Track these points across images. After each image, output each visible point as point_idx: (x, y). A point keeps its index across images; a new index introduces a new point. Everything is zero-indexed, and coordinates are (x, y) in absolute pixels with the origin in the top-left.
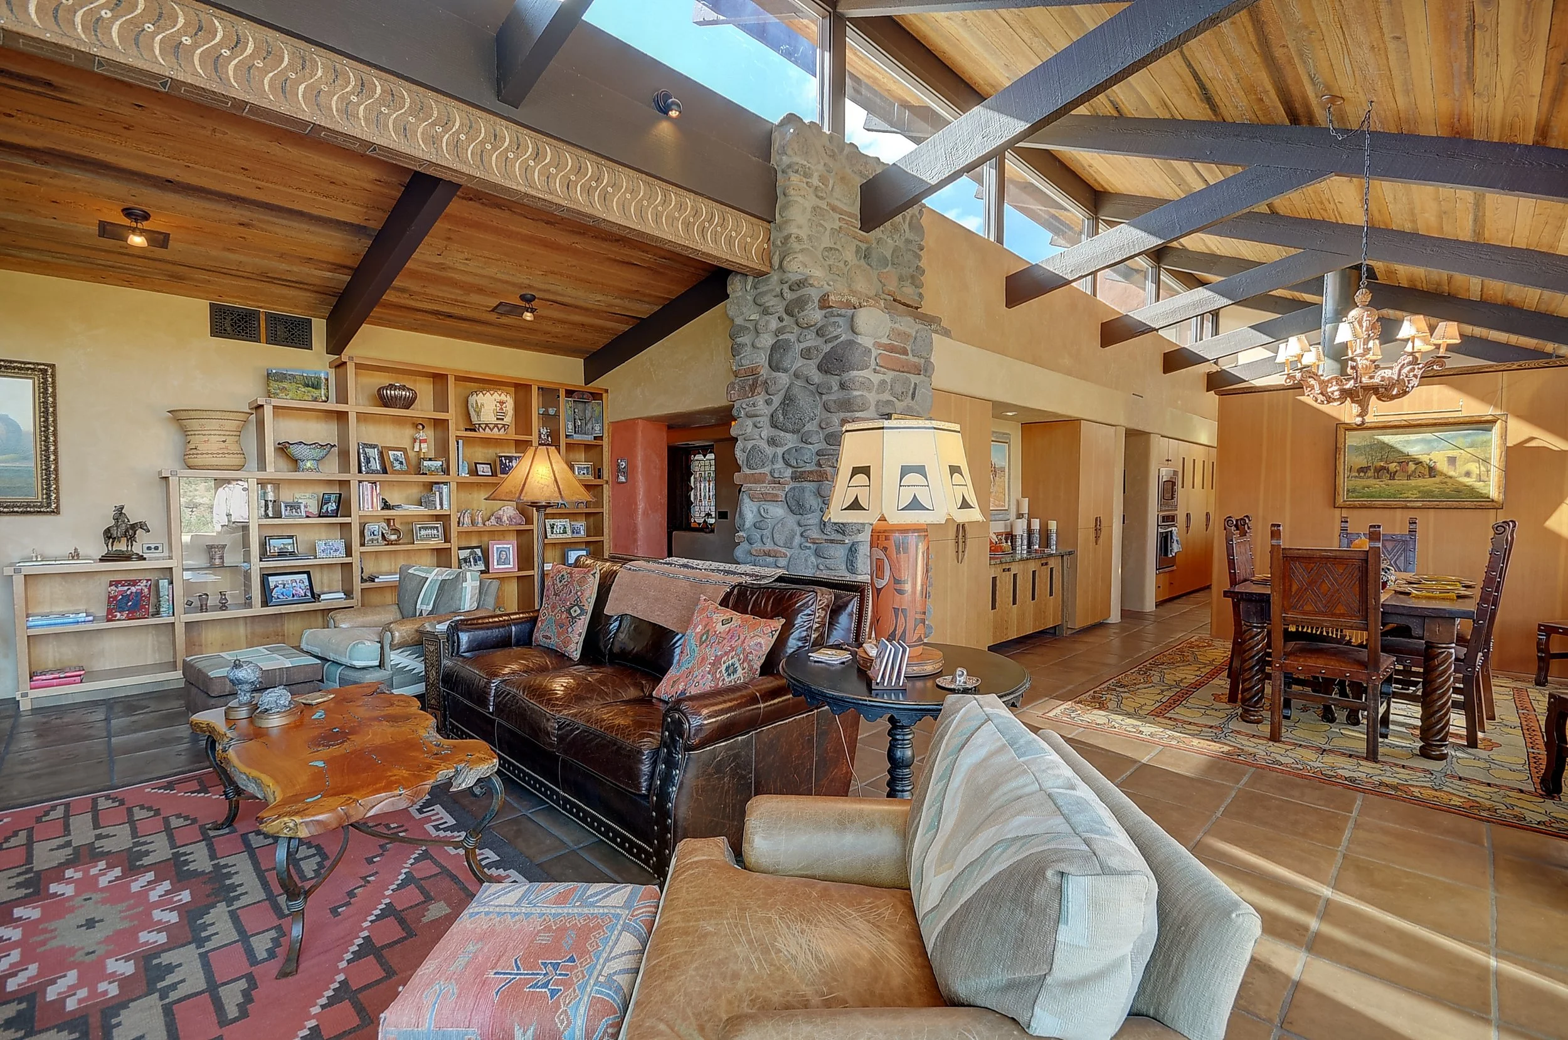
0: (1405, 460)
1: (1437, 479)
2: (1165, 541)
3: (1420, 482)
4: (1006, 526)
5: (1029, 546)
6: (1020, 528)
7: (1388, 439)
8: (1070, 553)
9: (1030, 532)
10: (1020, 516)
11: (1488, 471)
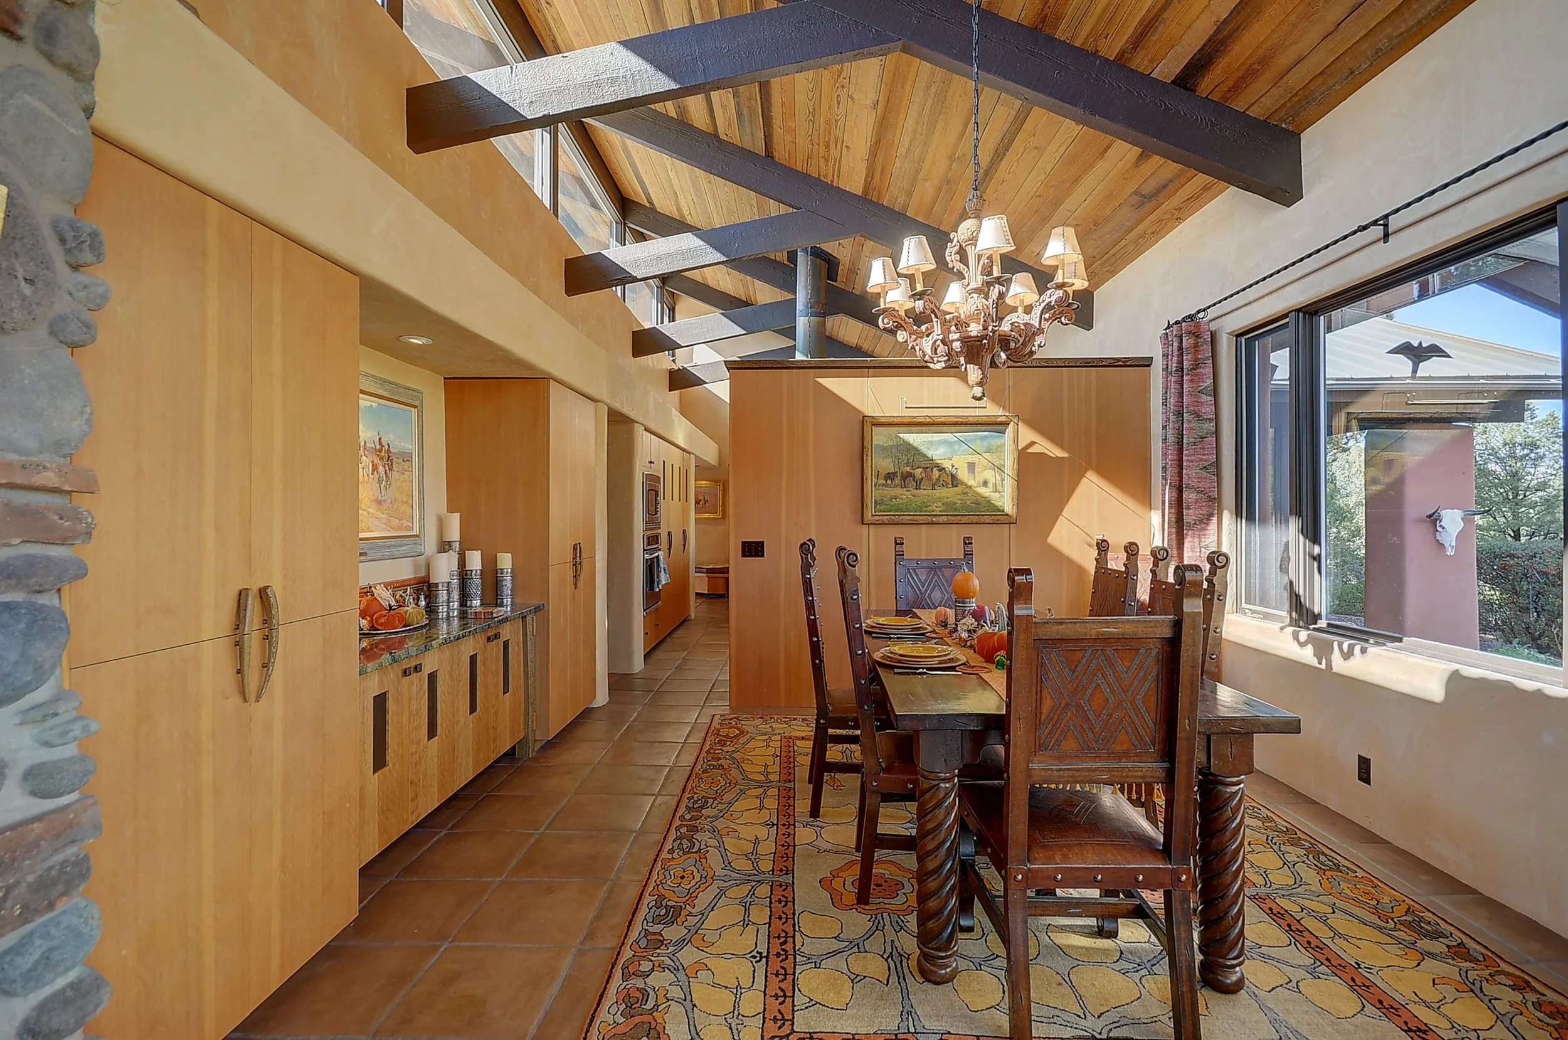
0: (930, 465)
1: (959, 489)
2: (651, 568)
3: (942, 492)
4: (416, 567)
5: (463, 601)
6: (444, 569)
7: (914, 438)
8: (537, 609)
9: (464, 575)
10: (444, 546)
11: (1003, 480)
